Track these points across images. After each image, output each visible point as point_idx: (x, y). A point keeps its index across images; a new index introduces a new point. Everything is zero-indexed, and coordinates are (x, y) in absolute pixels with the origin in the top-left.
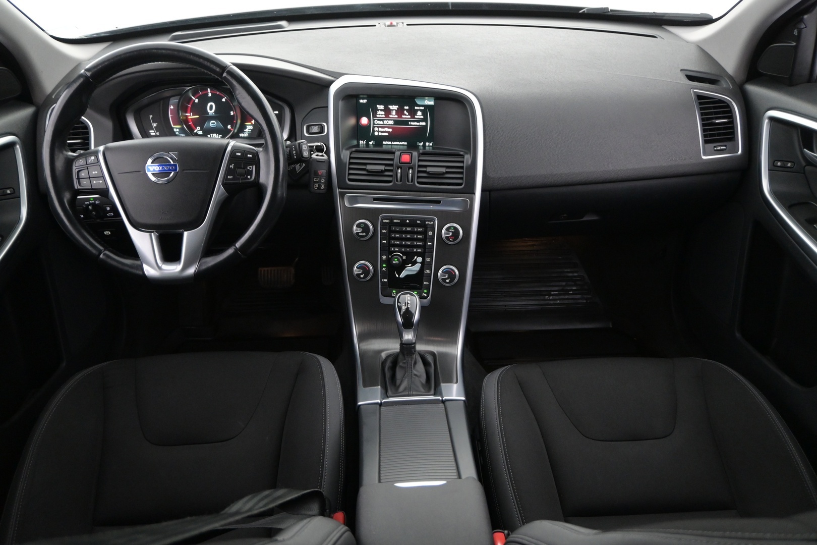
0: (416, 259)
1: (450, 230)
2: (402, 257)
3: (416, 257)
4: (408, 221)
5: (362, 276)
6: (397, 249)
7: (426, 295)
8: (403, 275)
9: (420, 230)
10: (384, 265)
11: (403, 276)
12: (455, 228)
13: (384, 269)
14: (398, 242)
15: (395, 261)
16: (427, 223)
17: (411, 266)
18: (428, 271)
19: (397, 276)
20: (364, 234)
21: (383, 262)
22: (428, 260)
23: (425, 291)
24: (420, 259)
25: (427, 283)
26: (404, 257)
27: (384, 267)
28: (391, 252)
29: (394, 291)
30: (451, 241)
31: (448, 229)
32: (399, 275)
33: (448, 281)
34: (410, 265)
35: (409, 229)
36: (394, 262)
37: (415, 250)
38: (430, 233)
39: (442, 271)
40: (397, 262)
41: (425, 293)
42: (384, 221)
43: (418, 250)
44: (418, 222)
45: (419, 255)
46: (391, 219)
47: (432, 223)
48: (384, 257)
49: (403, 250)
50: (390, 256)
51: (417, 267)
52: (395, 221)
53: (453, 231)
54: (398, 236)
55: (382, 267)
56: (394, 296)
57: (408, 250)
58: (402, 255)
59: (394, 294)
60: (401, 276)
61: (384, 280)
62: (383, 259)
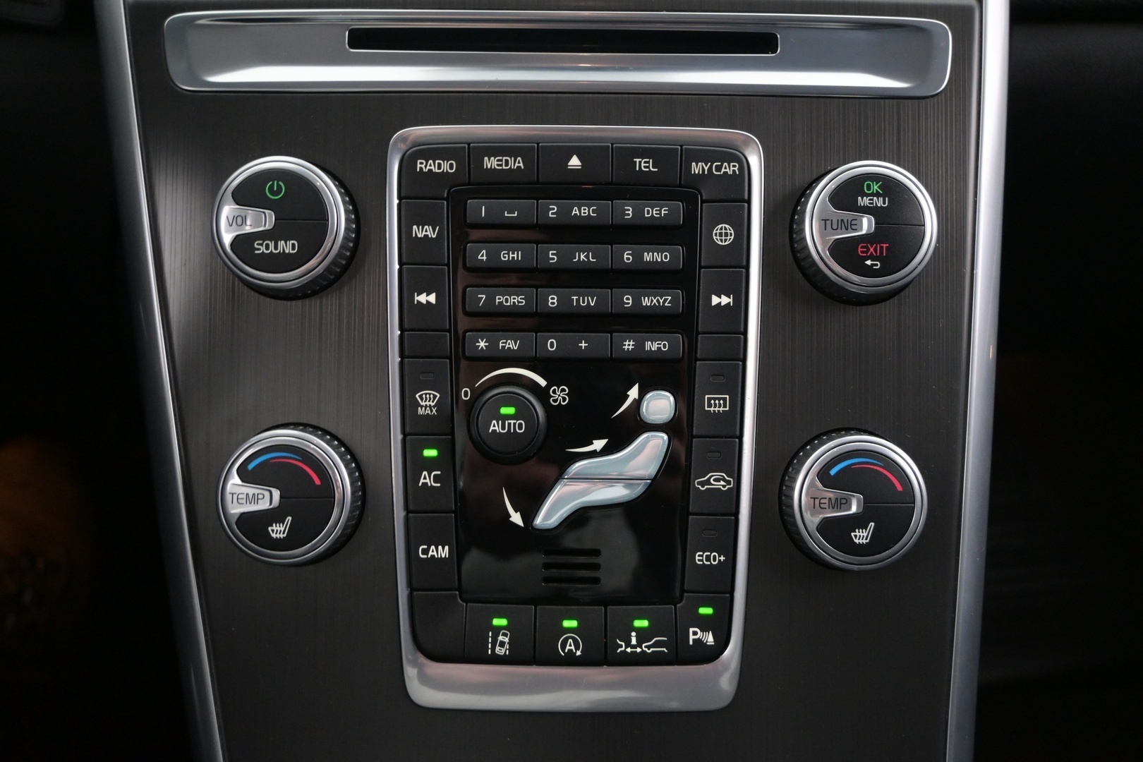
0: (638, 403)
1: (864, 201)
2: (542, 394)
3: (634, 393)
4: (575, 162)
5: (278, 531)
6: (511, 345)
7: (710, 639)
8: (549, 515)
9: (655, 212)
10: (430, 453)
11: (554, 521)
12: (891, 187)
13: (426, 479)
14: (516, 300)
15: (505, 422)
16: (697, 168)
17: (606, 451)
18: (717, 481)
19: (516, 518)
20: (287, 247)
21: (416, 430)
22: (716, 404)
23: (706, 611)
25: (717, 558)
26: (560, 396)
27: (430, 465)
28: (471, 367)
29: (499, 622)
30: (869, 272)
31: (846, 197)
32: (529, 516)
33: (861, 536)
34: (599, 444)
35: (583, 211)
36: (495, 426)
37: (629, 345)
38: (723, 235)
39: (823, 475)
40: (519, 426)
41: (705, 623)
42: (421, 165)
43: (652, 346)
44: (644, 164)
45: (653, 373)
46: (469, 153)
47: (730, 169)
48: (428, 402)
49: (552, 345)
50: (466, 393)
51: (645, 457)
52: (491, 163)
53: (879, 202)
54: (516, 256)
55: (414, 464)
56: (500, 651)
57: (583, 345)
58: (543, 383)
59: (501, 638)
60: (539, 521)
61: (432, 552)
62: (421, 411)
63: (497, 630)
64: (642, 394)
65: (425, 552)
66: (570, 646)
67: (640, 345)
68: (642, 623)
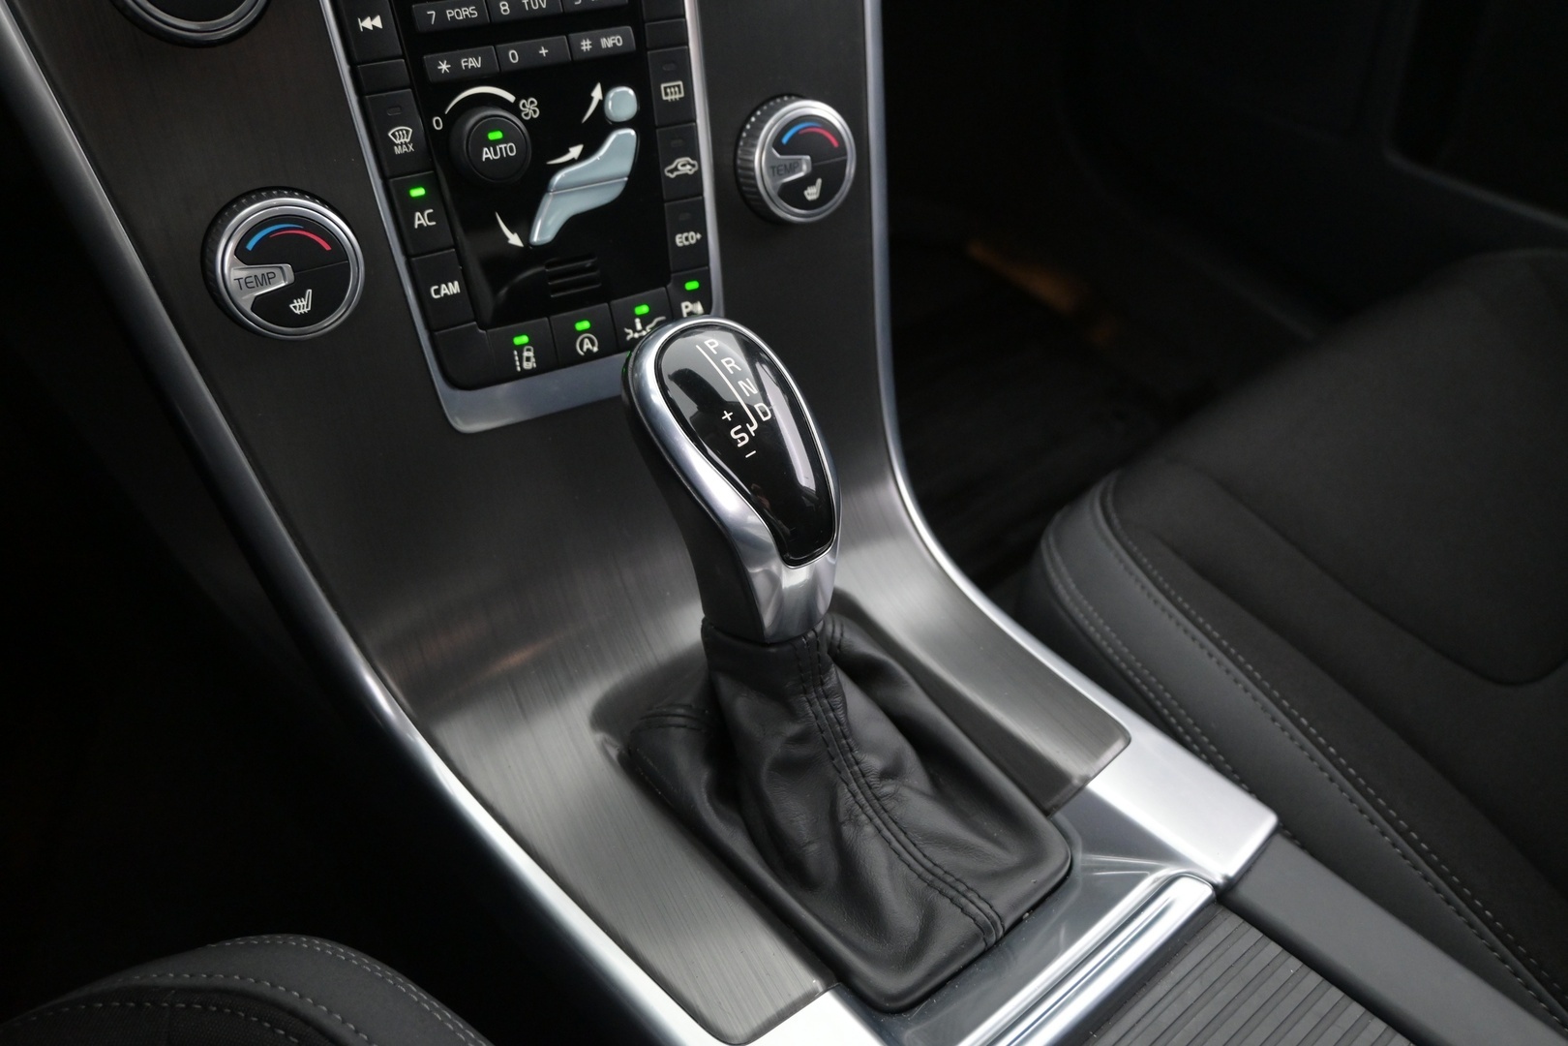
0: (601, 104)
2: (514, 108)
3: (597, 94)
5: (301, 306)
6: (473, 63)
7: (699, 309)
8: (545, 228)
10: (418, 192)
11: (549, 237)
13: (421, 220)
14: (467, 12)
15: (498, 147)
17: (584, 156)
18: (682, 166)
19: (515, 240)
21: (396, 171)
22: (671, 92)
23: (692, 285)
24: (622, 102)
25: (694, 237)
26: (530, 109)
28: (433, 94)
29: (521, 340)
32: (525, 236)
33: (812, 193)
34: (575, 151)
36: (487, 154)
37: (586, 45)
39: (777, 144)
40: (509, 149)
41: (693, 298)
43: (607, 43)
45: (612, 70)
48: (402, 138)
49: (513, 56)
50: (437, 123)
51: (618, 154)
55: (403, 209)
56: (527, 366)
57: (544, 52)
58: (511, 98)
59: (526, 354)
60: (536, 238)
61: (444, 290)
62: (398, 151)
63: (520, 349)
64: (605, 92)
65: (437, 292)
66: (587, 345)
67: (596, 44)
68: (643, 309)
